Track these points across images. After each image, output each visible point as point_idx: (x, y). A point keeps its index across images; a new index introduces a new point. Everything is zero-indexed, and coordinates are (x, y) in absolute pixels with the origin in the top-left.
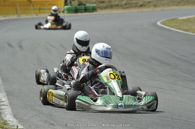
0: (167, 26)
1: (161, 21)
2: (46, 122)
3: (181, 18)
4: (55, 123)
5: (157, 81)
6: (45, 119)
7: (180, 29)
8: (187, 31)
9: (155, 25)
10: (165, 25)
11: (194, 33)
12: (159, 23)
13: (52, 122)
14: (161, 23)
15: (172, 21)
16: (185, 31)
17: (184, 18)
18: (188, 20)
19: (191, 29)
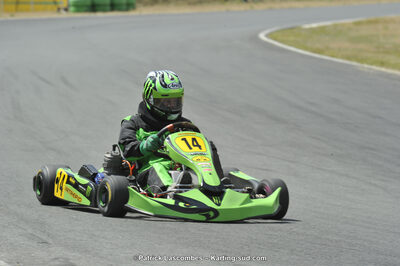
0: (280, 42)
1: (267, 31)
2: (32, 237)
3: (307, 26)
4: (50, 241)
5: (259, 154)
6: (30, 231)
7: (306, 49)
8: (319, 53)
9: (254, 39)
10: (275, 39)
11: (333, 56)
12: (262, 36)
13: (45, 238)
14: (267, 36)
15: (290, 33)
16: (315, 52)
17: (314, 25)
18: (322, 30)
19: (328, 48)
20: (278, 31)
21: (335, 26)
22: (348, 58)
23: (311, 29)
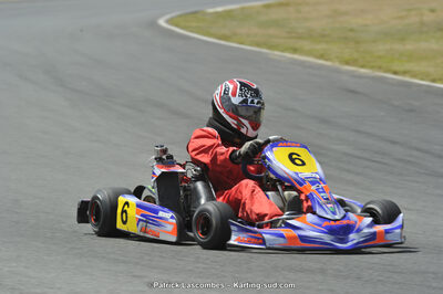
0: (182, 28)
1: (168, 17)
3: (212, 10)
7: (211, 35)
8: (225, 40)
9: (153, 25)
10: (177, 26)
11: (240, 43)
12: (162, 22)
14: (168, 21)
17: (220, 9)
19: (235, 34)
20: (180, 16)
21: (243, 9)
22: (258, 45)
23: (216, 13)
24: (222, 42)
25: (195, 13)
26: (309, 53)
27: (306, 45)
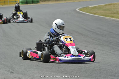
1: (79, 8)
2: (8, 71)
3: (91, 6)
4: (14, 72)
6: (8, 69)
7: (90, 13)
9: (75, 11)
10: (81, 11)
11: (98, 15)
12: (77, 10)
13: (12, 71)
14: (79, 10)
17: (93, 6)
18: (95, 8)
19: (97, 13)
20: (82, 8)
21: (99, 6)
22: (103, 16)
23: (92, 7)
24: (93, 15)
25: (86, 7)
26: (117, 17)
27: (116, 15)
